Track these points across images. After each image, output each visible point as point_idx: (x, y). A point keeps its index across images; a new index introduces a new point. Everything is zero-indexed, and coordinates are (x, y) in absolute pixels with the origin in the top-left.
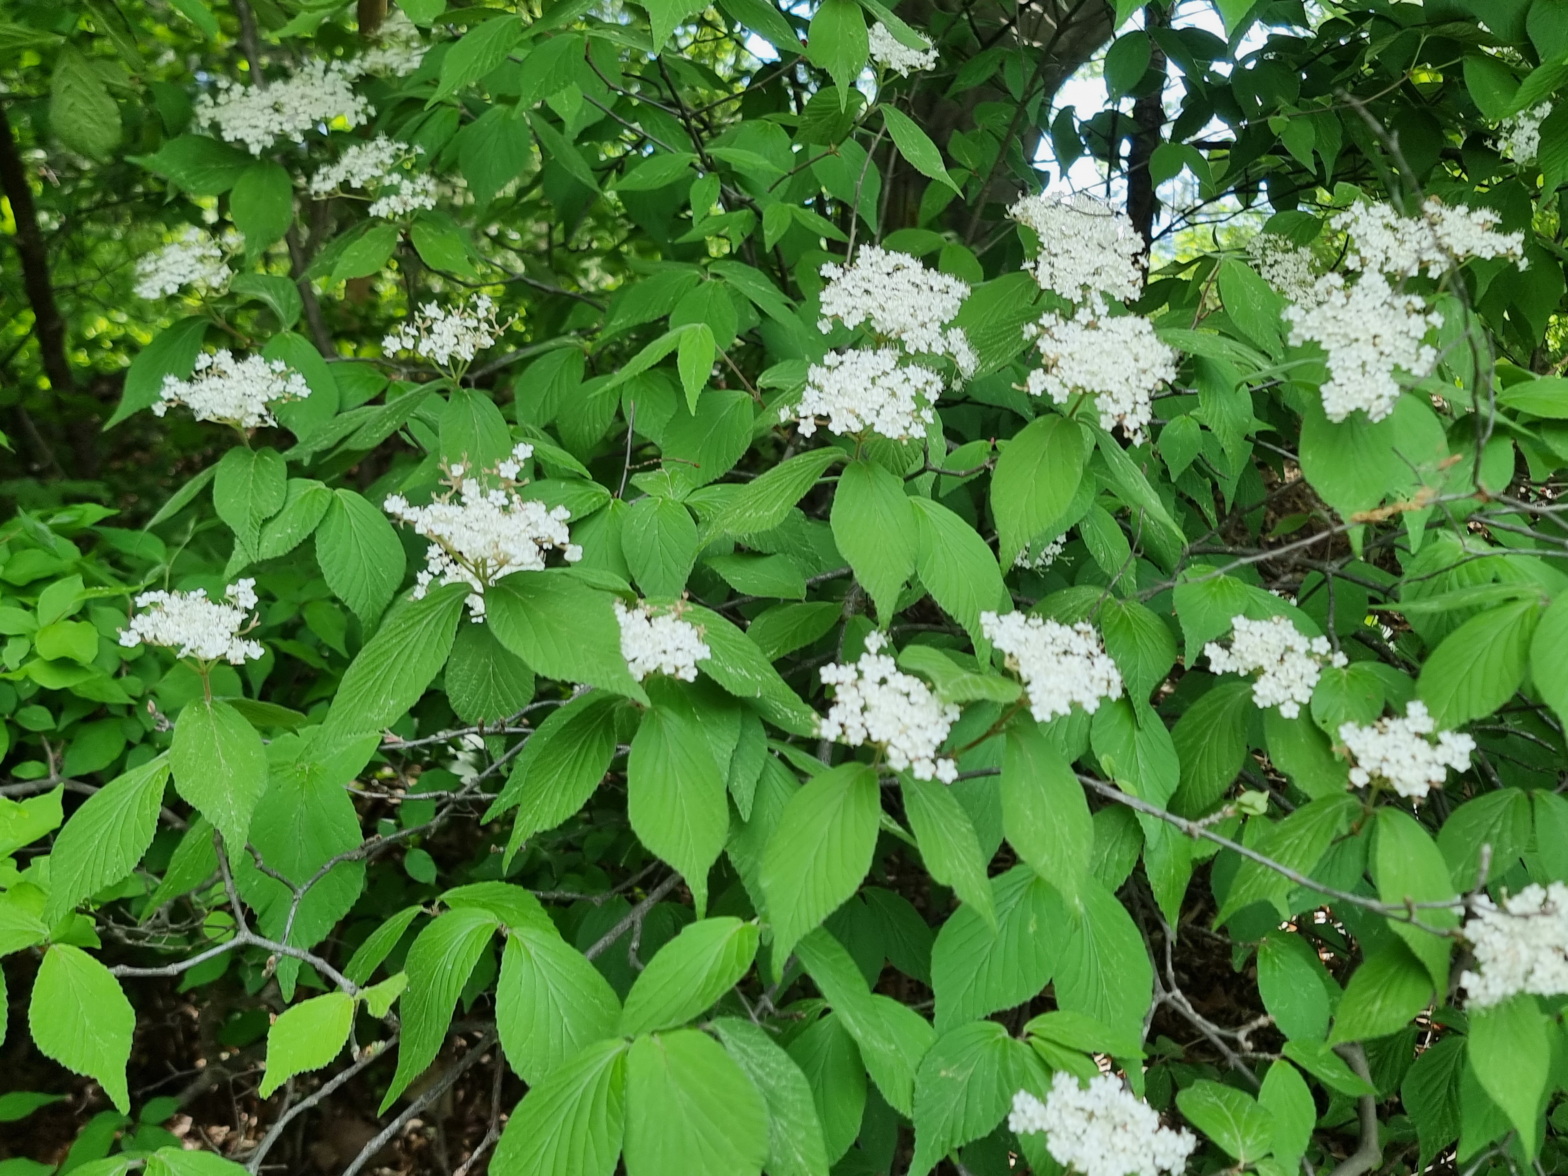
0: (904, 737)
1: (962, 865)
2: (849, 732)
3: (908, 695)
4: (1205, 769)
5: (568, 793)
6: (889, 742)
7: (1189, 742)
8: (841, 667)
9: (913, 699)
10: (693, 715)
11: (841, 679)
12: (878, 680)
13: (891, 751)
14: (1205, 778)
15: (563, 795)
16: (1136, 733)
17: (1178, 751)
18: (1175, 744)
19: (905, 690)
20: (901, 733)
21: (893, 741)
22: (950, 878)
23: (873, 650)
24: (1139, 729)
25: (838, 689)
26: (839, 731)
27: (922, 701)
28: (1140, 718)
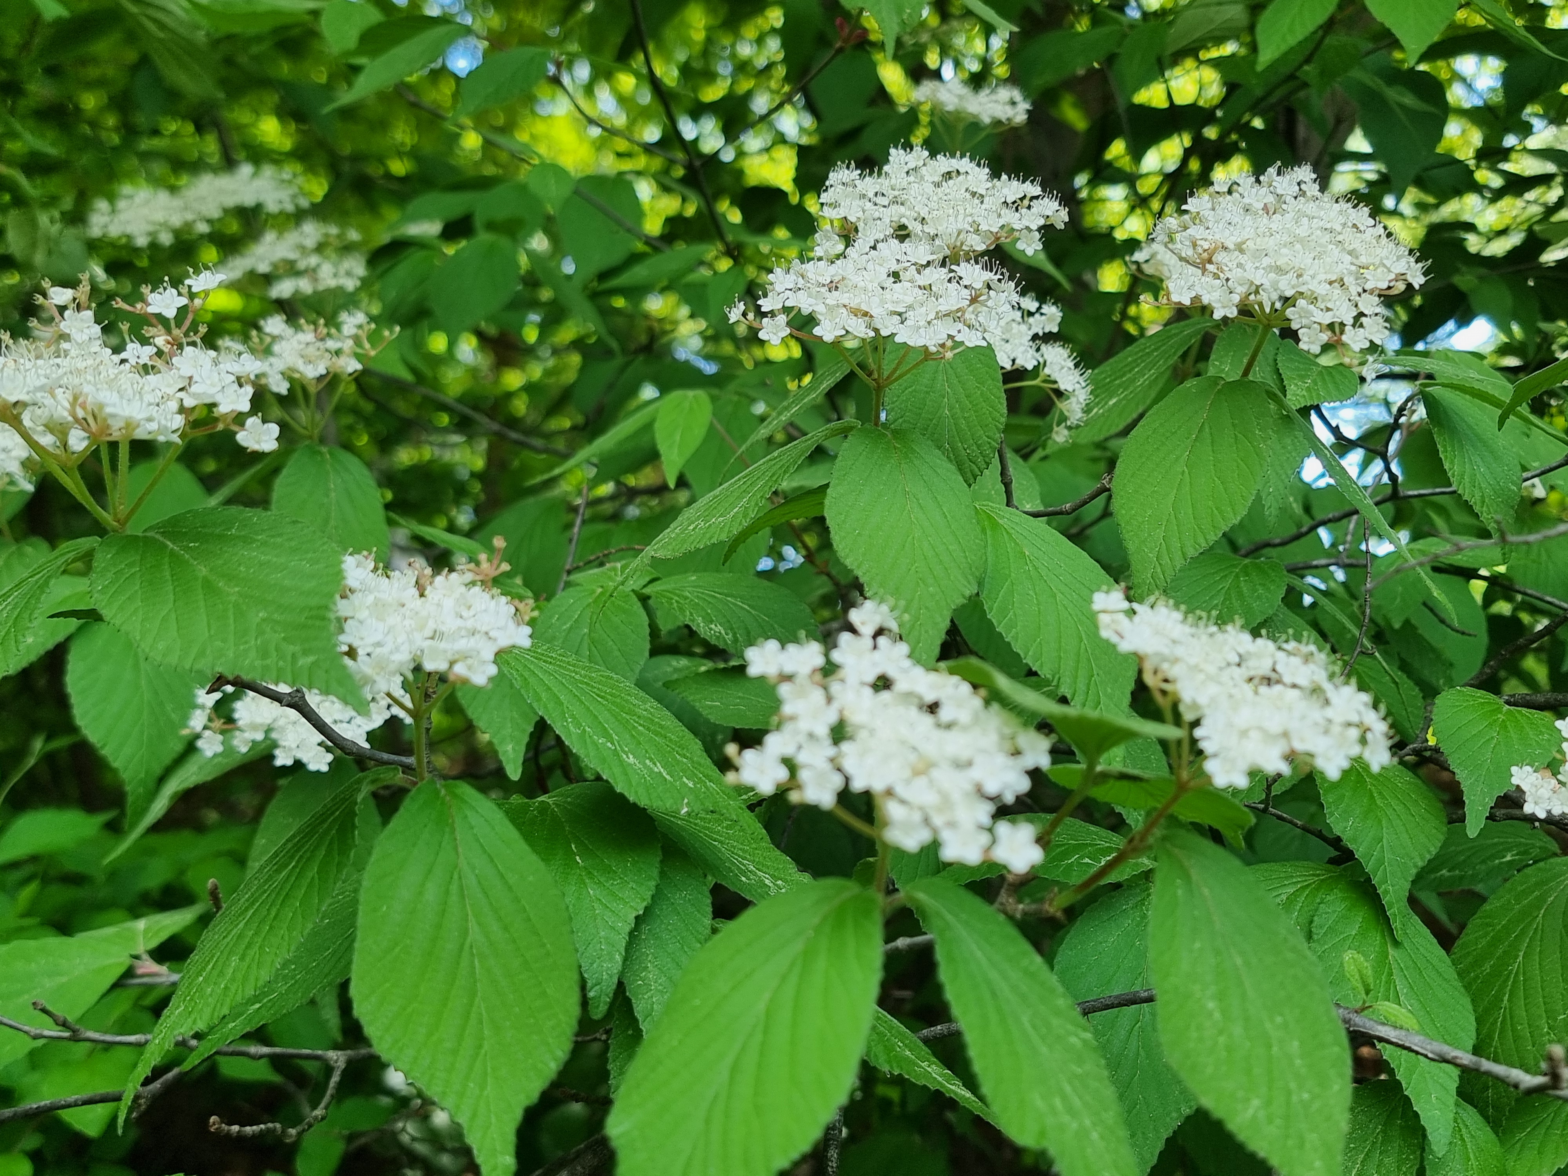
0: (922, 781)
1: (1071, 1110)
2: (804, 775)
3: (933, 708)
4: (1521, 1013)
5: (251, 953)
6: (889, 793)
7: (1487, 967)
8: (792, 648)
9: (945, 714)
10: (570, 854)
11: (788, 669)
12: (871, 678)
13: (893, 810)
14: (1523, 1028)
15: (242, 959)
16: (1391, 951)
17: (1467, 987)
18: (1461, 975)
19: (930, 698)
20: (917, 773)
21: (900, 790)
22: (1042, 1134)
23: (867, 630)
24: (1396, 944)
25: (784, 690)
26: (782, 774)
27: (964, 716)
28: (1396, 925)
